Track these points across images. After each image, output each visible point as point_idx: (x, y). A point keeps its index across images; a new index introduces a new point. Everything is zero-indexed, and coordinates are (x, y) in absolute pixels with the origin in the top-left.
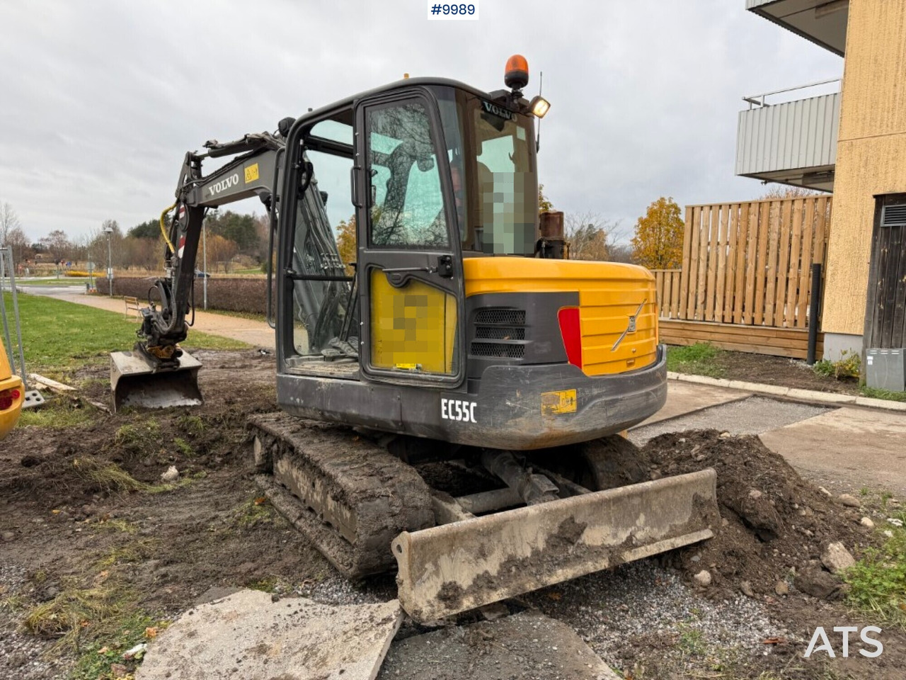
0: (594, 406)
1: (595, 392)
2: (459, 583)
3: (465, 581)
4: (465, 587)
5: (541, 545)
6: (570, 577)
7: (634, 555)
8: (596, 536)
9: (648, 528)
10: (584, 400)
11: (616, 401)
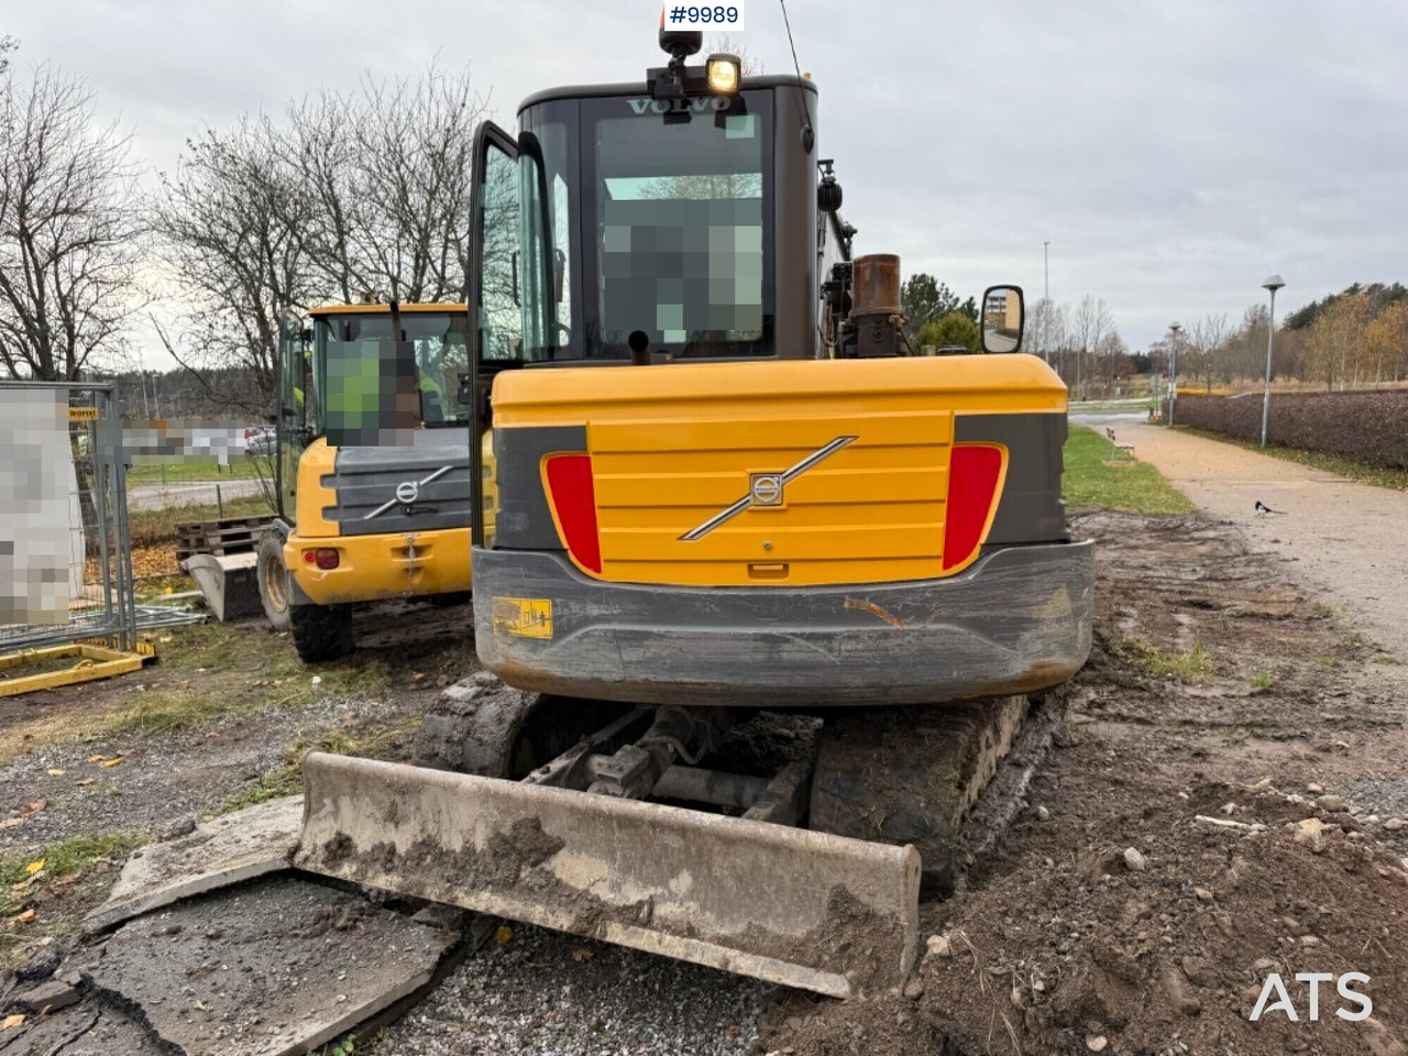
0: (586, 635)
1: (594, 610)
2: (356, 841)
3: (364, 842)
4: (360, 850)
5: (480, 843)
6: (495, 911)
7: (629, 937)
8: (579, 869)
9: (693, 906)
10: (569, 620)
11: (647, 635)
